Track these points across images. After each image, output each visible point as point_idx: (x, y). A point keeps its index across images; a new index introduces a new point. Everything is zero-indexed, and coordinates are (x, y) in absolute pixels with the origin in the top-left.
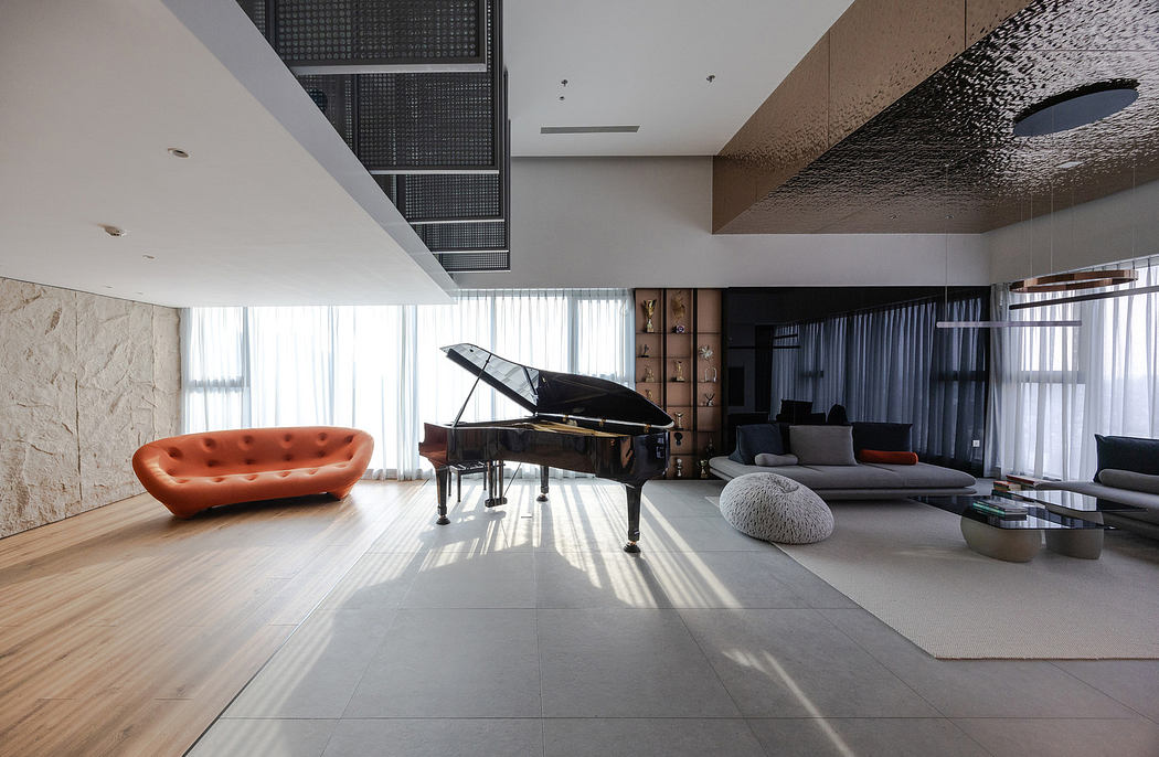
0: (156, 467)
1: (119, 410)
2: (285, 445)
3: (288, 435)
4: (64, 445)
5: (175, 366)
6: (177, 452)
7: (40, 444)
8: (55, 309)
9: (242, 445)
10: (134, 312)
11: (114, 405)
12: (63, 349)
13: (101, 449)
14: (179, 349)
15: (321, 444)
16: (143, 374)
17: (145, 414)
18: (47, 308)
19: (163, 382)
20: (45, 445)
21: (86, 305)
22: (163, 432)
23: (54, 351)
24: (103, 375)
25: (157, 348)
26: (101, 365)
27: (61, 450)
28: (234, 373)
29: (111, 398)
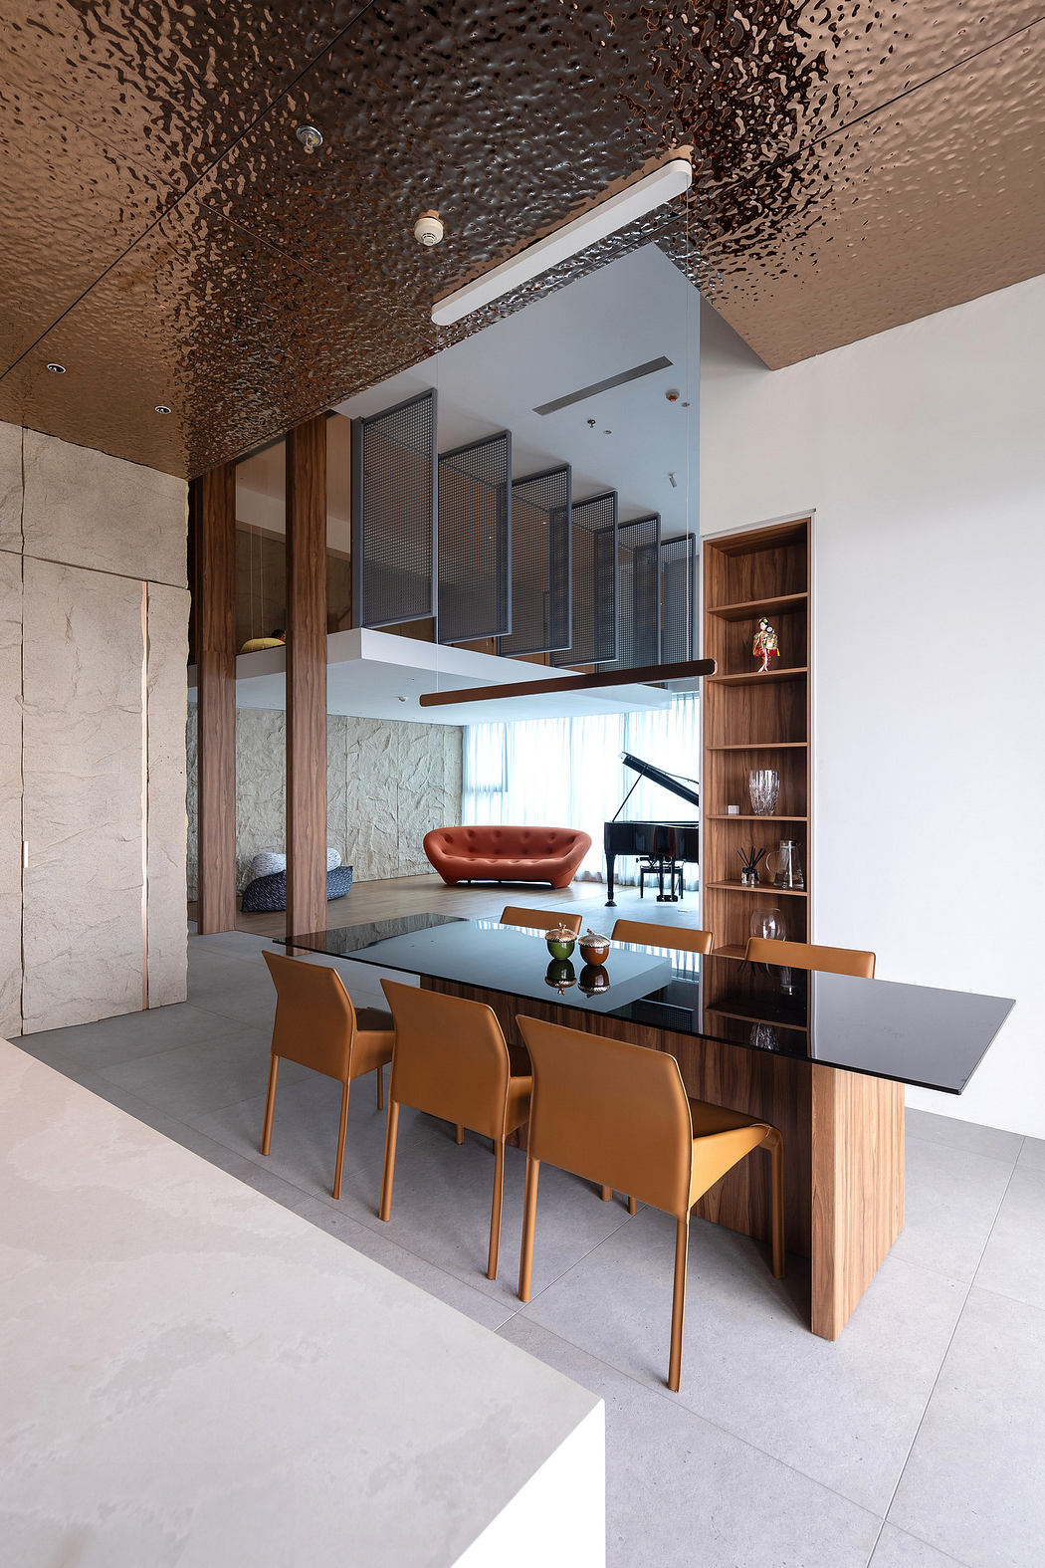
0: (437, 848)
1: (421, 807)
2: (523, 841)
3: (527, 833)
4: (390, 828)
5: (459, 775)
6: (450, 837)
7: (379, 825)
8: (387, 735)
9: (493, 838)
10: (432, 733)
11: (418, 803)
12: (391, 762)
13: (410, 833)
14: (462, 759)
15: (550, 842)
16: (437, 780)
17: (438, 811)
18: (383, 734)
19: (450, 787)
20: (381, 826)
21: (404, 730)
22: (449, 822)
23: (386, 764)
24: (412, 780)
25: (447, 760)
26: (412, 773)
27: (389, 831)
28: (497, 781)
29: (416, 798)
